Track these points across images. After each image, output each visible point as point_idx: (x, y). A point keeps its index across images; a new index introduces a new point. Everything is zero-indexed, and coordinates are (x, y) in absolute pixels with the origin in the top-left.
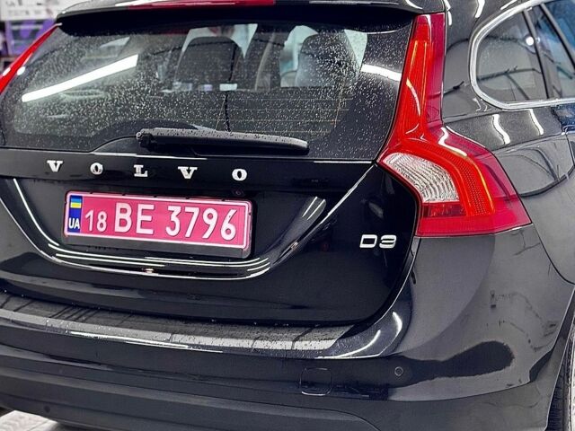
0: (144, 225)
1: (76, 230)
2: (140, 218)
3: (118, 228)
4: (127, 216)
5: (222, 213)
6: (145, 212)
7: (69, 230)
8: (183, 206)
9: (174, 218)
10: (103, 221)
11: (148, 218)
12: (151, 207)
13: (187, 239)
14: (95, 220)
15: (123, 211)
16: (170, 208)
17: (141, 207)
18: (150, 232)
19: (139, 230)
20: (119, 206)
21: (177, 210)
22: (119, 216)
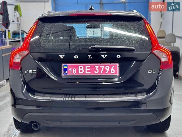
0: (88, 71)
1: (66, 74)
2: (86, 69)
3: (80, 73)
4: (82, 69)
5: (111, 67)
6: (88, 68)
7: (64, 74)
8: (99, 66)
9: (97, 69)
10: (75, 71)
11: (89, 69)
12: (90, 66)
13: (101, 74)
14: (72, 71)
15: (81, 68)
16: (95, 66)
17: (86, 67)
18: (90, 73)
19: (86, 73)
20: (80, 67)
21: (98, 67)
22: (80, 69)
